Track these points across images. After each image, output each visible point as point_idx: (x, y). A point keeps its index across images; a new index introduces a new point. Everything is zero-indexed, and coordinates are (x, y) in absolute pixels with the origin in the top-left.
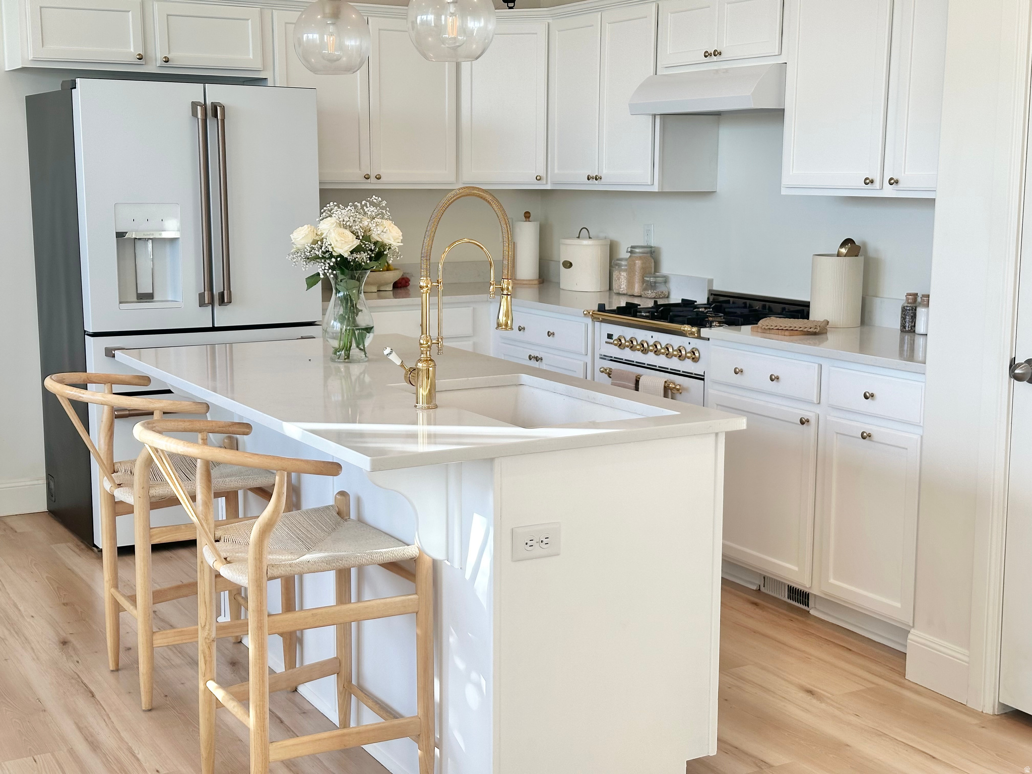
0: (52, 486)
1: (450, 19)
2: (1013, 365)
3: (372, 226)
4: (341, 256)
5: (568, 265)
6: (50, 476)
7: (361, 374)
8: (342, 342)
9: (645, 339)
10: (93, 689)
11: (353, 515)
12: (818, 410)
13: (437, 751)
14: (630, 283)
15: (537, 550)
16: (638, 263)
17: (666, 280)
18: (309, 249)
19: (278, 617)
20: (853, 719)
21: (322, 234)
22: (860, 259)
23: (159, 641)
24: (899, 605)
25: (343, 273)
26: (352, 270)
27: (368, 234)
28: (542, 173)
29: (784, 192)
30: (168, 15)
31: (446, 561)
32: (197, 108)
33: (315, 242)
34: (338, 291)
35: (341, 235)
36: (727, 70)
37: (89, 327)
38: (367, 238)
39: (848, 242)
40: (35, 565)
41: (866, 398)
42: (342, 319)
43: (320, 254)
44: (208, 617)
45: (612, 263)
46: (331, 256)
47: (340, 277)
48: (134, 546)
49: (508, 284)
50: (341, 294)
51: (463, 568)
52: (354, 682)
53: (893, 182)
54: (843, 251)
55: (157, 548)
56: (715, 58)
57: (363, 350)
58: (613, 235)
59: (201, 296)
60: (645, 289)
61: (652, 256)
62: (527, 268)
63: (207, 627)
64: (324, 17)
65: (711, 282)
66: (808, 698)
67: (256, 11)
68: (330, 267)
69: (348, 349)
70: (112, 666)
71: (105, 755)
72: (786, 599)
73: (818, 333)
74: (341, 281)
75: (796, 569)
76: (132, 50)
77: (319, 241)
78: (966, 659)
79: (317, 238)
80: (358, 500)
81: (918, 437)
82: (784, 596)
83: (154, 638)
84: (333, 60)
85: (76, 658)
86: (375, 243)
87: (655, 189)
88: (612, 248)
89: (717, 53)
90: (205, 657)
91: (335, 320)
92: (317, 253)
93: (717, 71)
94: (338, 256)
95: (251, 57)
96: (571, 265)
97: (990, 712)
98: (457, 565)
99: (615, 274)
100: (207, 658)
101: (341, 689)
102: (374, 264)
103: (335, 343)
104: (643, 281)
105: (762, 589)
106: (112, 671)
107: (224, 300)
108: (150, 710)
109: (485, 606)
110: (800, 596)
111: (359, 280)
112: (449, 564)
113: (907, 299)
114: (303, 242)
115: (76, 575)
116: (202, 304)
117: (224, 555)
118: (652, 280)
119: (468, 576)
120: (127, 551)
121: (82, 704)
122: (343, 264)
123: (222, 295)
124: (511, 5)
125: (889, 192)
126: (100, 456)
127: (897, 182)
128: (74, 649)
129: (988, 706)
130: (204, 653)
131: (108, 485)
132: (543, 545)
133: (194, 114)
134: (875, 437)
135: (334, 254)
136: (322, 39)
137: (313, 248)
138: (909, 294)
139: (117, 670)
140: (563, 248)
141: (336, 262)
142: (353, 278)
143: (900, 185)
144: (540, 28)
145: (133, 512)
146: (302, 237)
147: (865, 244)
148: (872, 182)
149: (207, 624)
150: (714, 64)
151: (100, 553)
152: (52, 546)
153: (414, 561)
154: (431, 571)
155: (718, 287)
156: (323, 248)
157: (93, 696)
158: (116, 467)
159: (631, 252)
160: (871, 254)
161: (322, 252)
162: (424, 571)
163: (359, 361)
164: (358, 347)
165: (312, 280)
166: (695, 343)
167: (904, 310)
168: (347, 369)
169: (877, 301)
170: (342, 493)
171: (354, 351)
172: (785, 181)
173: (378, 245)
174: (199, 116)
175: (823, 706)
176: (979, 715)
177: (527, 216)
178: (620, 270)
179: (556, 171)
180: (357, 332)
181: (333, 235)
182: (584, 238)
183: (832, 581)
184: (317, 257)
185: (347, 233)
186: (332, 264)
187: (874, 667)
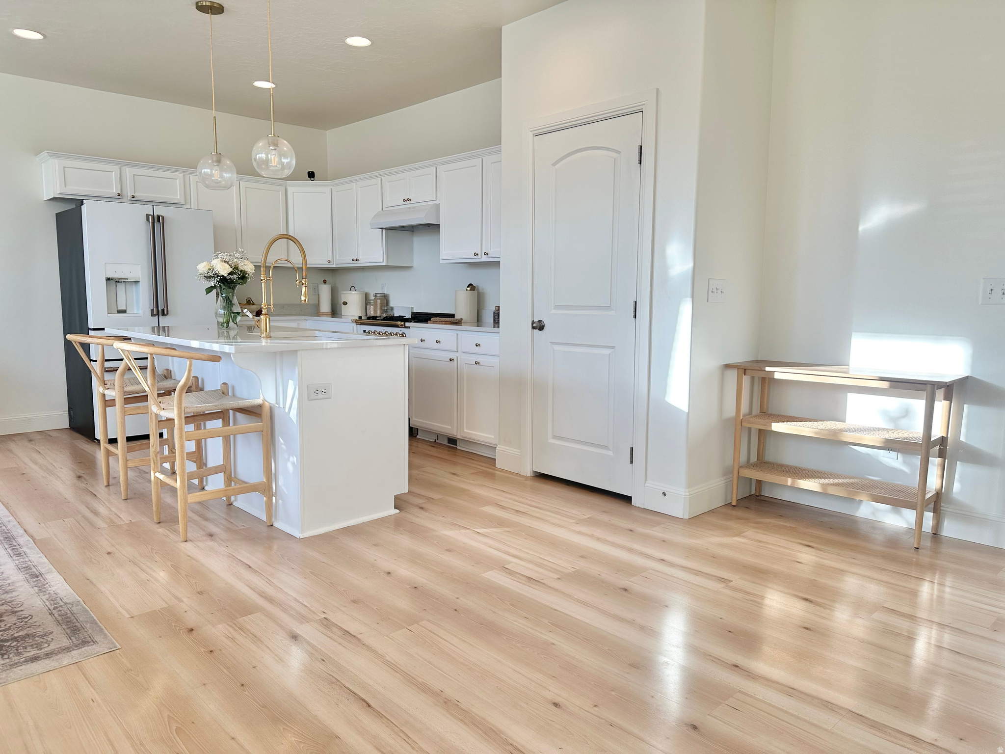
0: (72, 414)
1: (273, 156)
2: (533, 323)
3: (239, 262)
4: (223, 276)
5: (345, 303)
6: (70, 409)
7: (235, 335)
8: (225, 319)
9: (381, 331)
10: (95, 493)
11: (230, 394)
12: (457, 354)
13: (274, 498)
14: (375, 311)
15: (320, 396)
16: (379, 301)
17: (392, 309)
18: (206, 273)
19: (192, 432)
20: (472, 482)
21: (213, 266)
22: (475, 292)
23: (130, 464)
24: (493, 437)
25: (224, 285)
26: (229, 284)
27: (237, 266)
28: (331, 259)
29: (441, 262)
30: (134, 175)
31: (276, 405)
32: (149, 217)
33: (210, 269)
34: (222, 294)
35: (222, 265)
36: (414, 207)
37: (91, 326)
38: (236, 268)
39: (470, 285)
40: (63, 449)
41: (477, 346)
42: (224, 308)
43: (212, 274)
44: (155, 442)
45: (367, 302)
46: (218, 276)
47: (223, 287)
48: (117, 438)
49: (306, 282)
50: (224, 295)
51: (284, 407)
52: (233, 476)
53: (486, 254)
54: (469, 289)
55: (129, 439)
56: (408, 202)
57: (236, 323)
58: (367, 290)
59: (152, 311)
60: (382, 313)
61: (385, 298)
62: (326, 307)
63: (155, 446)
64: (213, 162)
65: (412, 308)
66: (453, 476)
67: (181, 175)
68: (217, 281)
69: (228, 323)
70: (105, 483)
71: (102, 517)
72: (447, 444)
73: (458, 323)
74: (224, 289)
75: (450, 427)
76: (114, 191)
77: (211, 269)
78: (519, 454)
79: (211, 268)
80: (233, 388)
81: (498, 361)
82: (446, 442)
83: (128, 463)
84: (218, 182)
85: (86, 482)
86: (241, 271)
87: (384, 264)
88: (367, 295)
89: (409, 200)
90: (154, 461)
91: (221, 309)
92: (211, 274)
93: (410, 208)
94: (221, 276)
95: (179, 197)
96: (347, 303)
97: (530, 475)
98: (281, 406)
99: (368, 307)
100: (155, 461)
101: (226, 479)
102: (240, 281)
103: (221, 320)
104: (381, 309)
105: (437, 441)
106: (106, 486)
107: (164, 313)
108: (126, 499)
109: (295, 421)
110: (453, 441)
111: (233, 289)
112: (277, 406)
113: (496, 308)
114: (203, 269)
115: (85, 451)
116: (153, 315)
117: (163, 407)
118: (385, 308)
119: (287, 410)
120: (113, 441)
121: (89, 499)
122: (223, 280)
123: (163, 310)
124: (312, 179)
125: (485, 259)
126: (96, 373)
127: (487, 254)
128: (85, 479)
129: (529, 473)
130: (153, 459)
131: (101, 390)
132: (323, 393)
133: (148, 220)
134: (481, 363)
135: (219, 275)
136: (211, 172)
137: (209, 272)
138: (496, 306)
139: (108, 485)
140: (342, 296)
141: (220, 279)
142: (229, 288)
143: (489, 256)
144: (327, 190)
145: (115, 406)
146: (203, 267)
147: (478, 286)
148: (477, 255)
149: (155, 444)
150: (408, 205)
151: (99, 443)
152: (73, 441)
153: (260, 406)
154: (269, 411)
155: (415, 311)
156: (214, 272)
157: (96, 496)
158: (106, 382)
159: (375, 296)
160: (481, 291)
161: (213, 274)
162: (266, 412)
163: (234, 329)
164: (233, 322)
165: (209, 290)
166: (404, 330)
167: (494, 313)
168: (228, 332)
169: (484, 311)
170: (224, 384)
171: (231, 324)
172: (441, 257)
173: (243, 272)
174: (150, 221)
175: (459, 478)
176: (526, 477)
177: (325, 282)
178: (370, 305)
179: (338, 258)
180: (232, 314)
181: (219, 265)
182: (353, 291)
183: (465, 430)
184: (210, 277)
185: (226, 265)
186: (218, 280)
187: (483, 464)
